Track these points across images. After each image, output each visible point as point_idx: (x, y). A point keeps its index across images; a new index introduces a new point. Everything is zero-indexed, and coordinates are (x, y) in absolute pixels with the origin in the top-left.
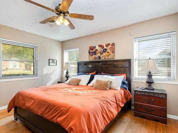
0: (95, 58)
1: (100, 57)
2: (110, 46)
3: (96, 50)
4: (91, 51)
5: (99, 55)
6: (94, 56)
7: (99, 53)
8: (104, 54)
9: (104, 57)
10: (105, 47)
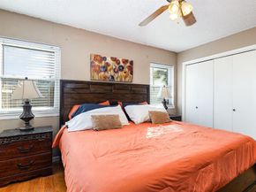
0: (105, 77)
1: (113, 77)
2: (128, 64)
3: (108, 64)
4: (97, 63)
5: (112, 73)
6: (102, 73)
7: (112, 71)
8: (120, 73)
9: (120, 77)
10: (122, 64)
